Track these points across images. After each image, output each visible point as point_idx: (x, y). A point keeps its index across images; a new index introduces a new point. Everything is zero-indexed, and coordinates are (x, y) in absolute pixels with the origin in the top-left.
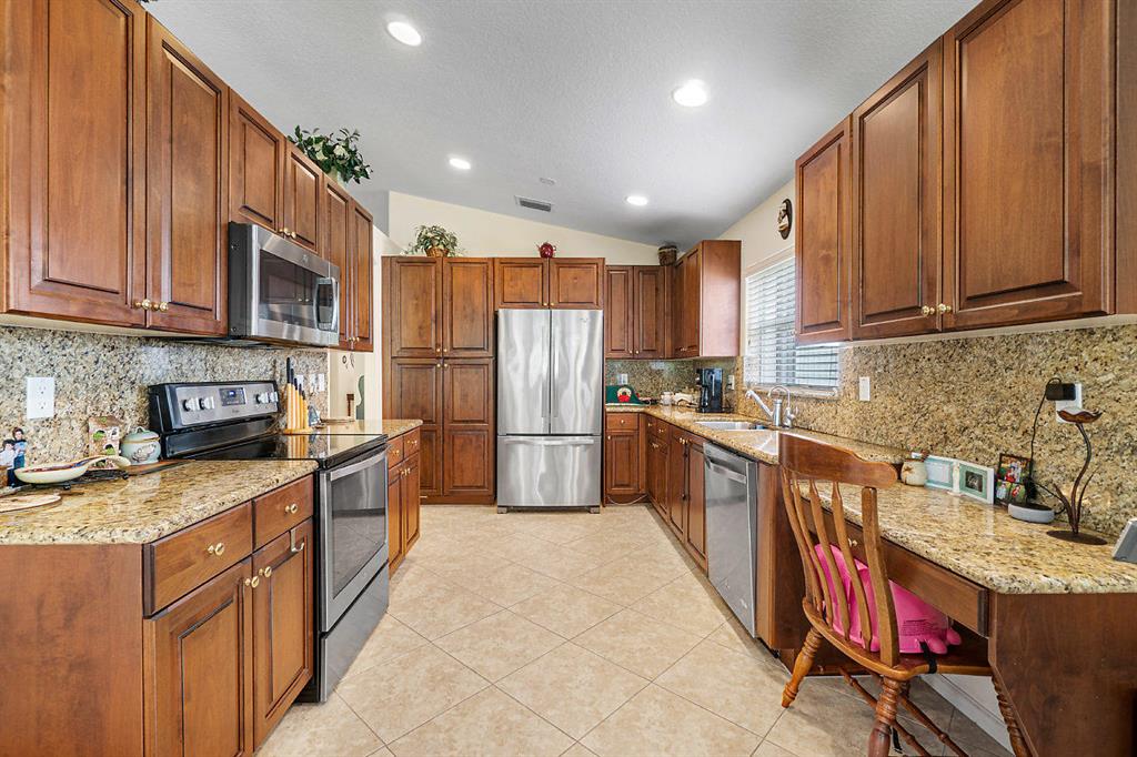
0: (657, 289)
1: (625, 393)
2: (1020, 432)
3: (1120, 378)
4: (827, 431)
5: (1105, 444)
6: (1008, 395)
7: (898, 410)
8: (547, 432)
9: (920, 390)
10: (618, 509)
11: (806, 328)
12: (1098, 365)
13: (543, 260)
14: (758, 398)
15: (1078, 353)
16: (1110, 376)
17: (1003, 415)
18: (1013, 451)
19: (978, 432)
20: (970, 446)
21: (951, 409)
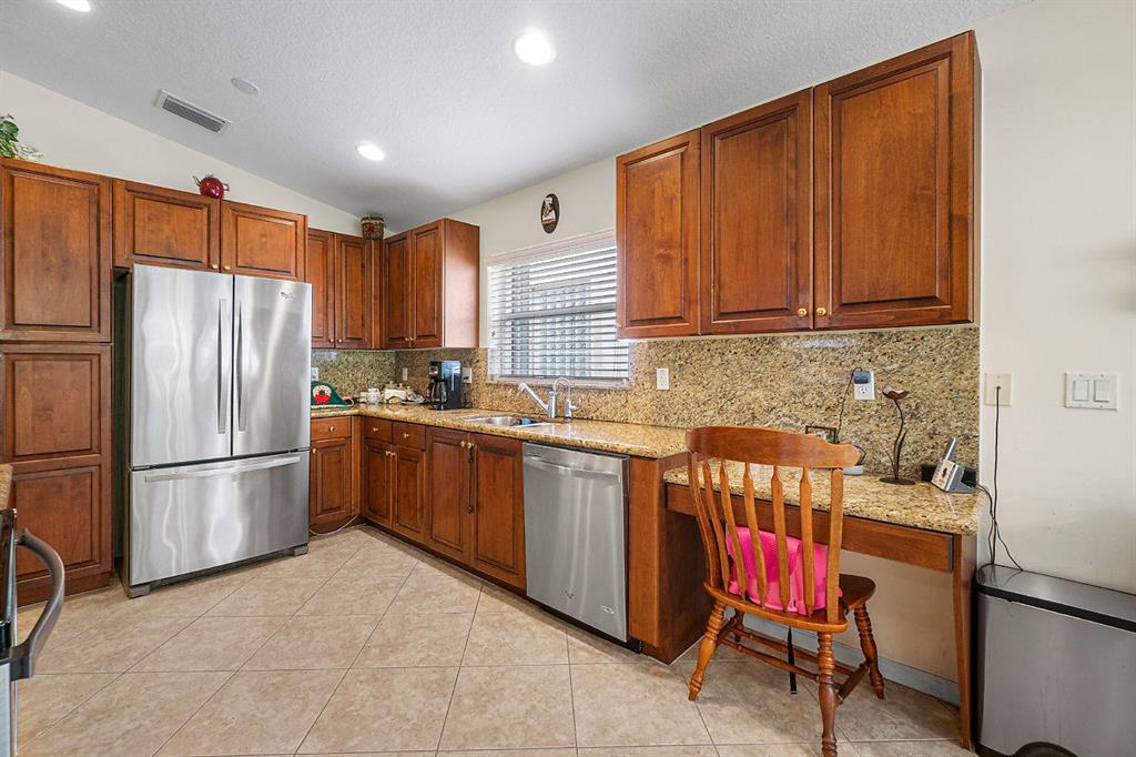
0: (363, 266)
1: (322, 392)
2: (824, 408)
3: (903, 367)
4: (615, 419)
5: (892, 413)
6: (813, 381)
7: (702, 396)
8: (229, 455)
9: (725, 378)
10: (326, 541)
11: (633, 322)
12: (885, 358)
13: (207, 200)
14: (532, 392)
15: (870, 349)
16: (895, 366)
17: (809, 397)
18: (818, 423)
19: (785, 411)
20: (778, 422)
21: (759, 394)
